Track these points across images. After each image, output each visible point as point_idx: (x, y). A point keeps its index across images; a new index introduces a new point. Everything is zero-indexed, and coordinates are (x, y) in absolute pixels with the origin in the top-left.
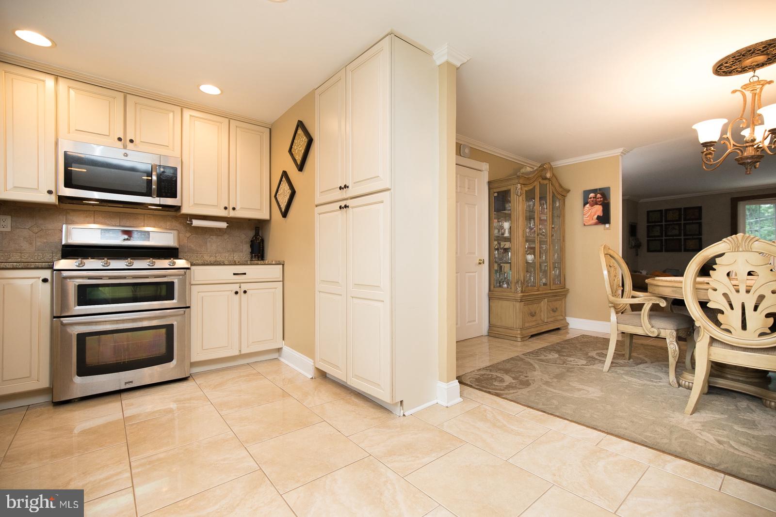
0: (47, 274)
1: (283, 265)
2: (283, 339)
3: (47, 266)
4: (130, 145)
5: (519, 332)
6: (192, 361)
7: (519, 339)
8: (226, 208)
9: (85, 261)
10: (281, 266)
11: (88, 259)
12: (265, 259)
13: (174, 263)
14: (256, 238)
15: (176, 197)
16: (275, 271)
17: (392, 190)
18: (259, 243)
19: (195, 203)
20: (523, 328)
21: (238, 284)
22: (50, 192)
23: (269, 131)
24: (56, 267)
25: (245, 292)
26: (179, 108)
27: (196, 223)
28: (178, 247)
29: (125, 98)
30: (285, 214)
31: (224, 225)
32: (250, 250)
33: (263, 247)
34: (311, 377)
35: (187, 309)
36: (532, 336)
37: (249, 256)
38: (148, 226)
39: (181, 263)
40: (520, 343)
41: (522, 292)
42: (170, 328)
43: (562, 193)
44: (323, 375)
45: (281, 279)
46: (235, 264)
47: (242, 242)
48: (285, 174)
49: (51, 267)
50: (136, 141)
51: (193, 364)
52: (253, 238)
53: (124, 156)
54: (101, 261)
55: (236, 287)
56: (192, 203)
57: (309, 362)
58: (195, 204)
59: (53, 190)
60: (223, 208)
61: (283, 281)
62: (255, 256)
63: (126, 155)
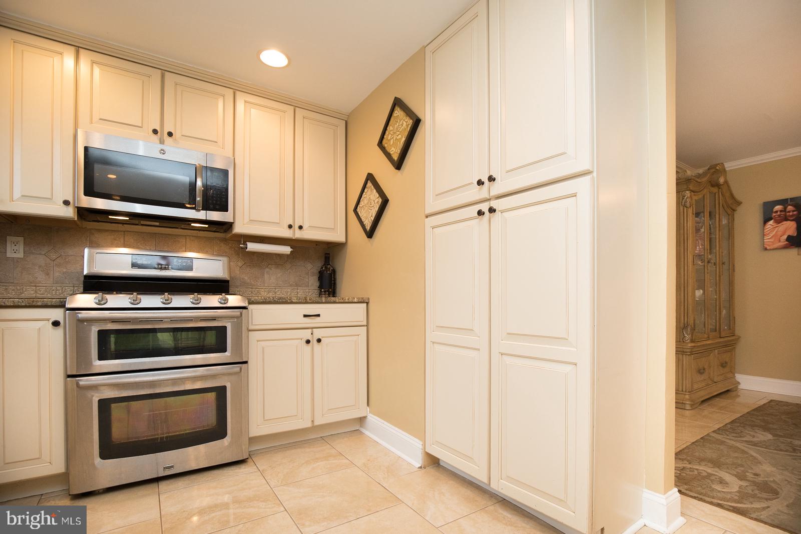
0: (57, 314)
1: (367, 303)
2: (368, 405)
3: (58, 304)
4: (168, 140)
5: (687, 397)
6: (251, 435)
7: (688, 407)
8: (290, 227)
9: (108, 297)
10: (366, 304)
11: (112, 294)
12: (337, 295)
13: (226, 300)
14: (326, 268)
15: (226, 210)
16: (355, 312)
17: (595, 174)
18: (331, 274)
19: (251, 219)
20: (692, 391)
21: (310, 331)
22: (66, 203)
23: (345, 124)
24: (68, 306)
25: (319, 341)
26: (232, 91)
27: (252, 247)
28: (229, 279)
29: (163, 76)
30: (370, 234)
31: (286, 250)
32: (318, 284)
33: (335, 280)
34: (420, 466)
35: (244, 365)
36: (703, 402)
37: (317, 292)
38: (190, 251)
39: (233, 300)
40: (688, 412)
41: (692, 341)
42: (221, 392)
43: (732, 205)
44: (433, 462)
45: (365, 323)
46: (306, 303)
47: (307, 274)
48: (370, 178)
49: (62, 305)
50: (177, 134)
51: (253, 440)
52: (322, 268)
53: (161, 153)
54: (129, 296)
55: (307, 334)
56: (247, 220)
57: (417, 444)
58: (252, 221)
59: (71, 200)
60: (286, 226)
61: (367, 326)
62: (325, 292)
63: (163, 152)
